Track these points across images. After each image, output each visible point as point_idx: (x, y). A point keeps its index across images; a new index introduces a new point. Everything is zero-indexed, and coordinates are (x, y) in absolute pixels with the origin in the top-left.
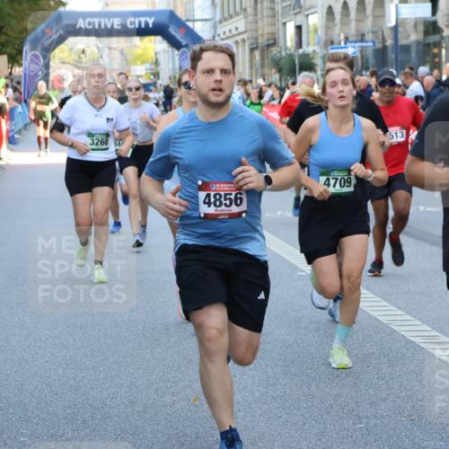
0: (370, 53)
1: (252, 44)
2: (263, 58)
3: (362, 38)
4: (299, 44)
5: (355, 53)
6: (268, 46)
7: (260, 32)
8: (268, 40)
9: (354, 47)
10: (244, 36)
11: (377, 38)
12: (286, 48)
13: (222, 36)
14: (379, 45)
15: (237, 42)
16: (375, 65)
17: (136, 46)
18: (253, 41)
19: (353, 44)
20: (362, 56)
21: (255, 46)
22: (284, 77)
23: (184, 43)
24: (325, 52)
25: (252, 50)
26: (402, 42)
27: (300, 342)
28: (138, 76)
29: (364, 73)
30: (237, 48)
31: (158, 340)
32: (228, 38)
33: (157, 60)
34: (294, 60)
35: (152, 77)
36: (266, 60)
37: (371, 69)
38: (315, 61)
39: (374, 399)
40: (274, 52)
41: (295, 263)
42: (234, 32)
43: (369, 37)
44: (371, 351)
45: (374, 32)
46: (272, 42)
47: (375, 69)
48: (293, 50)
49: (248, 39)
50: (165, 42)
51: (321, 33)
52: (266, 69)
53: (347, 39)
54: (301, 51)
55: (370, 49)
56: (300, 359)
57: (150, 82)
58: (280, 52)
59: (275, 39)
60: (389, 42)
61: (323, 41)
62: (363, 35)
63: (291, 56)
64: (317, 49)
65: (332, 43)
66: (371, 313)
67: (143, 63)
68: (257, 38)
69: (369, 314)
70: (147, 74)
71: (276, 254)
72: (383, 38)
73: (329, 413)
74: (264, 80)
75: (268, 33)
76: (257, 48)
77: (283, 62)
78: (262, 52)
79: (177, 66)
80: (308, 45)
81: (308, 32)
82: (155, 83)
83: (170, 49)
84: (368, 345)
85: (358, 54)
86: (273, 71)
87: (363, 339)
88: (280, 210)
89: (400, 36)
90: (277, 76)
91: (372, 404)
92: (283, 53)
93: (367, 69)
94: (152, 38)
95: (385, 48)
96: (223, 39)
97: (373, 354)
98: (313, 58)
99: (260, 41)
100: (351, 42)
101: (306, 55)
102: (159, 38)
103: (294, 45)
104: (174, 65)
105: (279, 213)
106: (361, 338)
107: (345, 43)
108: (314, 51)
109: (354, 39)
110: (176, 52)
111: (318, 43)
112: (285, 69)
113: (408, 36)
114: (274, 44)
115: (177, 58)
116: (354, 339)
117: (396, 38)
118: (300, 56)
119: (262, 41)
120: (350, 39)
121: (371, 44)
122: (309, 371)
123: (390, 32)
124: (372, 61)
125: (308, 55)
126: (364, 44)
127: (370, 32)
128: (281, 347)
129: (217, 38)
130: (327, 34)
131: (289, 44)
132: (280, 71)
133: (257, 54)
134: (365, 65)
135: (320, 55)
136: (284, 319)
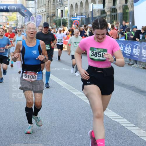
0: (84, 19)
1: (47, 16)
2: (51, 20)
3: (82, 15)
4: (62, 16)
5: (79, 19)
6: (52, 16)
7: (50, 12)
8: (52, 14)
9: (79, 17)
10: (45, 13)
11: (86, 15)
12: (58, 17)
13: (38, 13)
14: (87, 17)
15: (43, 15)
16: (85, 23)
17: (11, 15)
18: (48, 15)
19: (79, 16)
20: (82, 20)
21: (48, 16)
22: (57, 26)
23: (26, 15)
24: (70, 19)
25: (47, 17)
26: (94, 16)
27: (62, 109)
28: (11, 25)
29: (82, 26)
30: (43, 17)
31: (17, 108)
32: (40, 13)
33: (17, 20)
34: (61, 21)
35: (16, 25)
36: (52, 21)
37: (84, 24)
38: (67, 21)
39: (85, 127)
40: (54, 18)
41: (61, 85)
42: (42, 12)
43: (84, 14)
44: (84, 112)
45: (85, 13)
46: (54, 15)
47: (85, 24)
48: (60, 18)
49: (46, 14)
50: (20, 14)
51: (69, 13)
52: (52, 23)
53: (77, 15)
54: (63, 18)
55: (84, 18)
56: (62, 115)
57: (15, 26)
58: (56, 18)
59: (54, 14)
60: (90, 16)
61: (69, 15)
62: (82, 14)
63: (59, 19)
64: (68, 18)
65: (72, 16)
66: (84, 100)
67: (13, 21)
68: (49, 14)
69: (84, 101)
70: (14, 24)
71: (55, 81)
72: (88, 15)
73: (71, 131)
74: (51, 27)
75: (52, 12)
76: (49, 17)
77: (57, 21)
78: (50, 18)
79: (24, 22)
80: (65, 16)
81: (65, 12)
82: (17, 27)
83: (22, 17)
84: (83, 110)
85: (80, 20)
86: (54, 24)
87: (82, 108)
88: (56, 68)
89: (93, 14)
90: (55, 26)
91: (85, 129)
92: (57, 19)
93: (83, 24)
94: (16, 13)
95: (89, 18)
96: (38, 14)
97: (85, 113)
98: (66, 20)
99: (50, 15)
100: (78, 16)
101: (64, 20)
102: (18, 13)
103: (60, 16)
104: (23, 21)
105: (56, 69)
106: (81, 108)
107: (77, 16)
108: (67, 18)
109: (79, 15)
110: (24, 17)
111: (68, 16)
112: (58, 24)
113: (96, 14)
114: (54, 16)
115: (24, 19)
116: (79, 109)
117: (92, 15)
118: (62, 20)
119: (51, 15)
120: (78, 15)
121: (84, 17)
122: (65, 118)
123: (90, 13)
124: (85, 22)
125: (65, 19)
126: (82, 17)
127: (84, 13)
128: (56, 111)
129: (36, 13)
130: (71, 13)
131: (59, 16)
132: (56, 24)
133: (49, 18)
134: (83, 23)
135: (69, 19)
136: (57, 102)
